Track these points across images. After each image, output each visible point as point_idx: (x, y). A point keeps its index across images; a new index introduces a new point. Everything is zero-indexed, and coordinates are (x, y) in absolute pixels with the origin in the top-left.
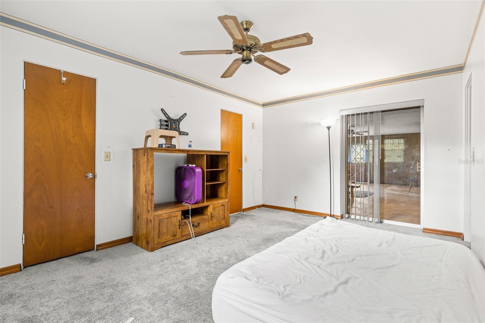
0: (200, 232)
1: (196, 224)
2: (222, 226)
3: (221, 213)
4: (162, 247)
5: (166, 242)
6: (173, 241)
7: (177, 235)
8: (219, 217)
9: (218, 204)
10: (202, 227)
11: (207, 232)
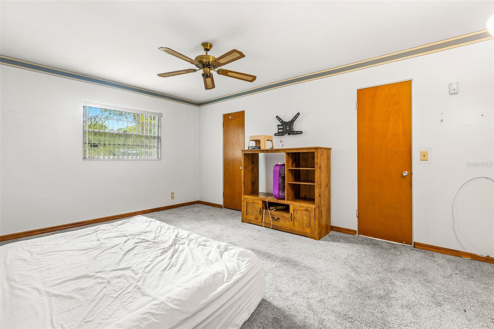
0: (279, 227)
1: (276, 218)
2: (305, 233)
3: (305, 219)
4: (248, 223)
5: (251, 220)
6: (255, 222)
7: (258, 219)
8: (303, 222)
9: (301, 207)
10: (282, 223)
11: (285, 231)
